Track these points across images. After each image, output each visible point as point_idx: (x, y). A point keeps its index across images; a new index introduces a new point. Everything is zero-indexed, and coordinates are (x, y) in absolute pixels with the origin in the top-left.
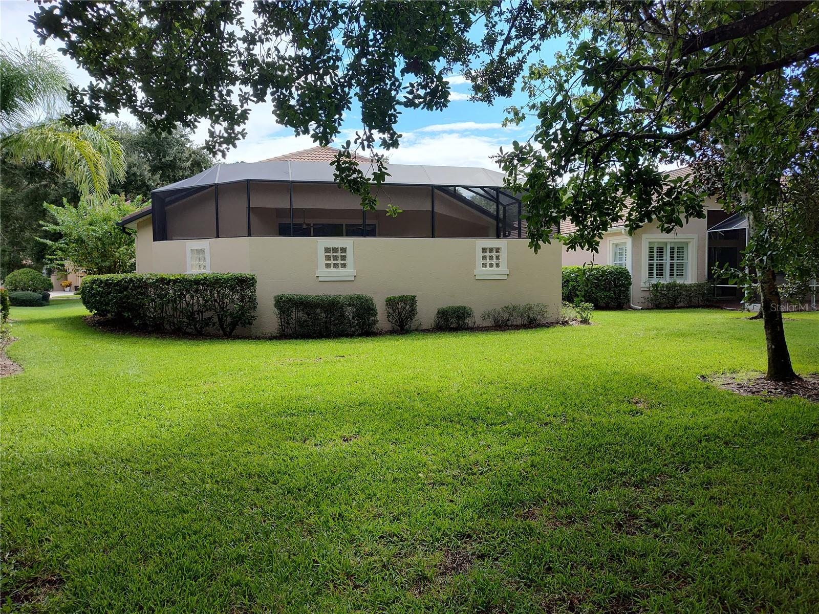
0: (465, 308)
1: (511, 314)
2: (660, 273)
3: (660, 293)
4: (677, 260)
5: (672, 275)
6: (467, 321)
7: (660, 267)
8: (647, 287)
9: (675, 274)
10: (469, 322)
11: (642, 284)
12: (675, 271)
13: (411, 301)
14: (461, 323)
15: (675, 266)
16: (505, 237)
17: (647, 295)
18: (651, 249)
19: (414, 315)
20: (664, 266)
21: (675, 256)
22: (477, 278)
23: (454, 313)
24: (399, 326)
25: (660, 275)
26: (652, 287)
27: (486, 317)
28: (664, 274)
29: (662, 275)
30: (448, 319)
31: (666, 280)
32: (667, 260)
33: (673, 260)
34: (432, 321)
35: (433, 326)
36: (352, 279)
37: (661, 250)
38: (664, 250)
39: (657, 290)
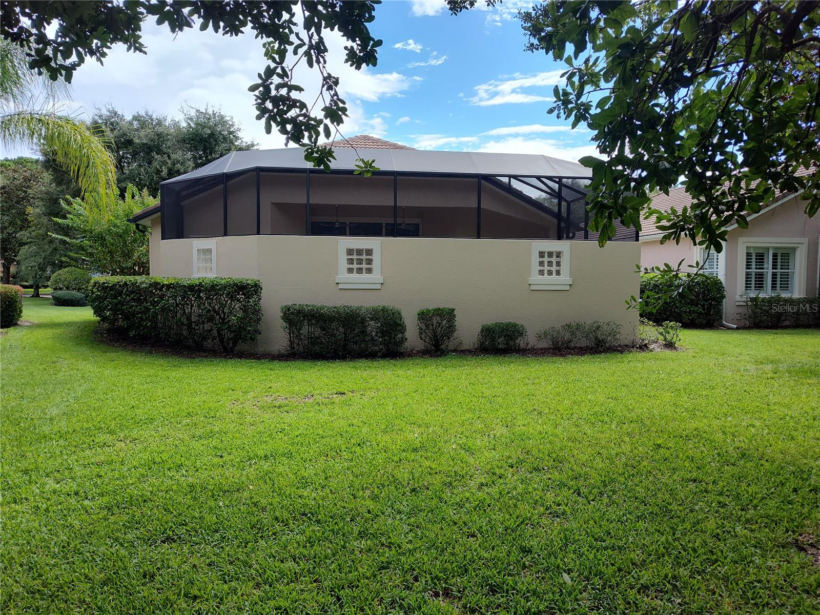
0: (515, 325)
1: (573, 333)
2: (760, 285)
3: (761, 309)
4: (781, 269)
5: (774, 287)
6: (518, 341)
7: (760, 278)
8: (744, 302)
9: (778, 286)
10: (521, 342)
11: (738, 298)
12: (778, 282)
13: (449, 315)
14: (511, 343)
15: (779, 276)
16: (568, 238)
17: (743, 310)
18: (749, 255)
19: (453, 332)
20: (765, 276)
21: (779, 264)
22: (532, 287)
23: (502, 331)
24: (433, 345)
25: (759, 287)
26: (751, 301)
27: (543, 337)
28: (764, 285)
29: (762, 287)
30: (495, 337)
31: (766, 293)
32: (768, 270)
33: (776, 269)
34: (475, 340)
35: (476, 347)
36: (379, 287)
37: (760, 258)
38: (765, 257)
39: (756, 305)
